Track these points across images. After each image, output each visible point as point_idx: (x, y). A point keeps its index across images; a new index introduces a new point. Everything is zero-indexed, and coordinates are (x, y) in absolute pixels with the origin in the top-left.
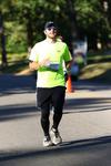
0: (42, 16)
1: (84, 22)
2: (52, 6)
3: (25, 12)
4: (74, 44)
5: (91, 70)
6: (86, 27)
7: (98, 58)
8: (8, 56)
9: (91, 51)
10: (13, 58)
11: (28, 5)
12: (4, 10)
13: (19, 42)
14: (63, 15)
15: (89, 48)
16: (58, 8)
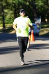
0: (21, 7)
1: (40, 10)
2: (25, 2)
3: (14, 5)
4: (35, 19)
5: (43, 31)
6: (40, 12)
7: (46, 26)
8: (6, 25)
9: (43, 22)
10: (8, 26)
11: (14, 2)
12: (4, 4)
13: (10, 18)
14: (30, 6)
15: (41, 21)
16: (28, 3)
